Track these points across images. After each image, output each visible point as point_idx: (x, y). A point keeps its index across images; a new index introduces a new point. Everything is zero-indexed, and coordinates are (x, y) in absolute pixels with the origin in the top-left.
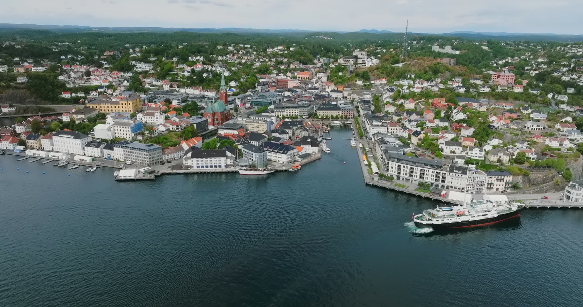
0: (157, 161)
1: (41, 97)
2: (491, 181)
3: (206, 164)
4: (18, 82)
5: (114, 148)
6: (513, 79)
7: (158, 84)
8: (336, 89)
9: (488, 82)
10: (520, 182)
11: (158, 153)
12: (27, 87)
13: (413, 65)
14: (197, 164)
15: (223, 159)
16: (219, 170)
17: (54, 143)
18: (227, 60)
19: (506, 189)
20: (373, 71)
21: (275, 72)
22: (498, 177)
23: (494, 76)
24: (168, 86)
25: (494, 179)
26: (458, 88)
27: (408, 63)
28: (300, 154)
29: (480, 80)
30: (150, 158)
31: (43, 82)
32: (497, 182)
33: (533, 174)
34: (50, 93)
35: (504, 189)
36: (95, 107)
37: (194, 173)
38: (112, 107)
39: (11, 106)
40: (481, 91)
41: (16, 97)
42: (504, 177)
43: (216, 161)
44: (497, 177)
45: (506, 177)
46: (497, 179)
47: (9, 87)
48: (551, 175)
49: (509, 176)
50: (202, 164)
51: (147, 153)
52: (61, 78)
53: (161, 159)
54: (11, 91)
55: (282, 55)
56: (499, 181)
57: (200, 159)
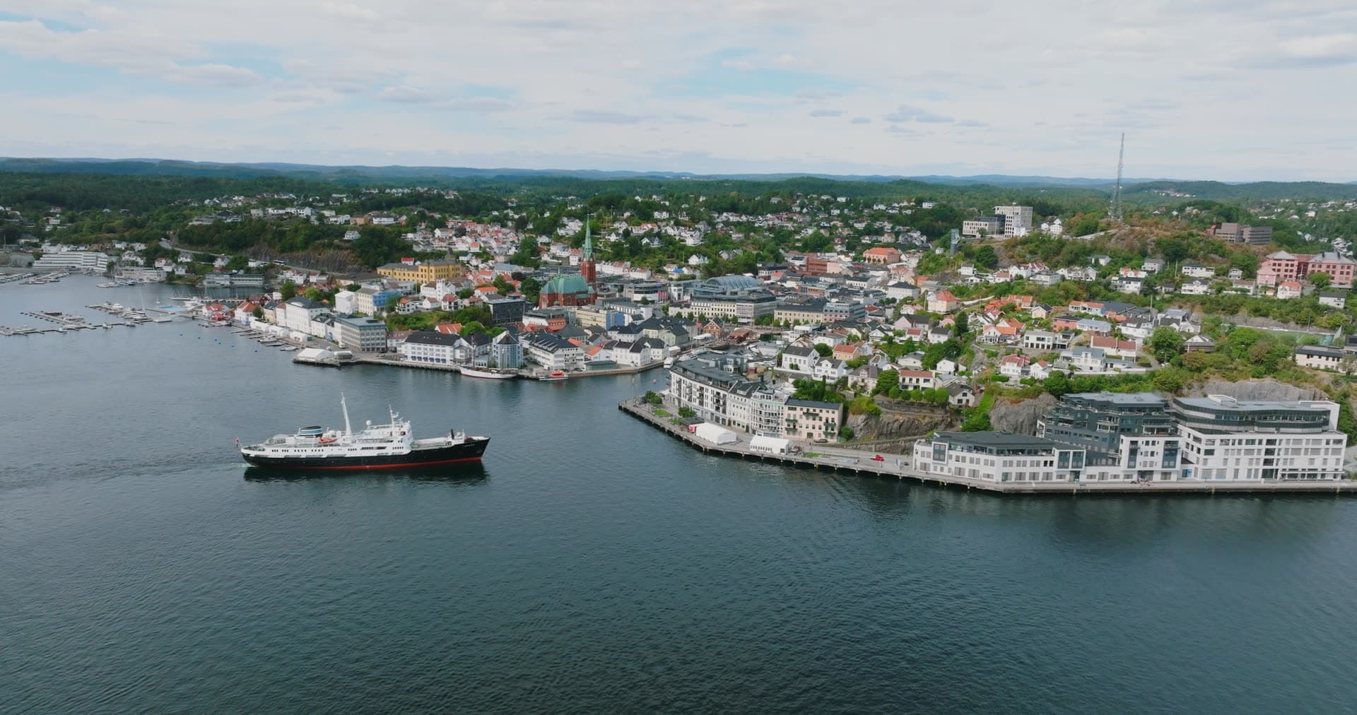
0: (370, 347)
1: (368, 264)
2: (795, 415)
3: (425, 354)
4: (346, 238)
5: (335, 323)
6: (1348, 273)
7: (565, 254)
8: (911, 282)
9: (1226, 273)
10: (860, 427)
11: (378, 334)
12: (353, 245)
13: (1122, 238)
14: (413, 353)
15: (448, 349)
16: (440, 365)
17: (288, 315)
18: (754, 223)
19: (829, 437)
20: (1014, 246)
21: (838, 248)
22: (808, 410)
23: (1287, 265)
24: (577, 259)
25: (798, 413)
26: (1124, 282)
27: (1112, 231)
28: (593, 359)
29: (1204, 269)
30: (362, 340)
31: (375, 240)
32: (807, 419)
33: (887, 413)
34: (381, 258)
35: (823, 437)
36: (383, 274)
37: (407, 367)
38: (409, 275)
39: (323, 274)
40: (1183, 292)
41: (335, 261)
42: (821, 411)
43: (438, 350)
44: (805, 410)
45: (824, 410)
46: (804, 413)
47: (330, 245)
48: (927, 420)
49: (830, 411)
50: (419, 353)
51: (358, 331)
52: (410, 236)
53: (383, 344)
54: (331, 252)
55: (891, 218)
56: (811, 417)
57: (416, 345)
